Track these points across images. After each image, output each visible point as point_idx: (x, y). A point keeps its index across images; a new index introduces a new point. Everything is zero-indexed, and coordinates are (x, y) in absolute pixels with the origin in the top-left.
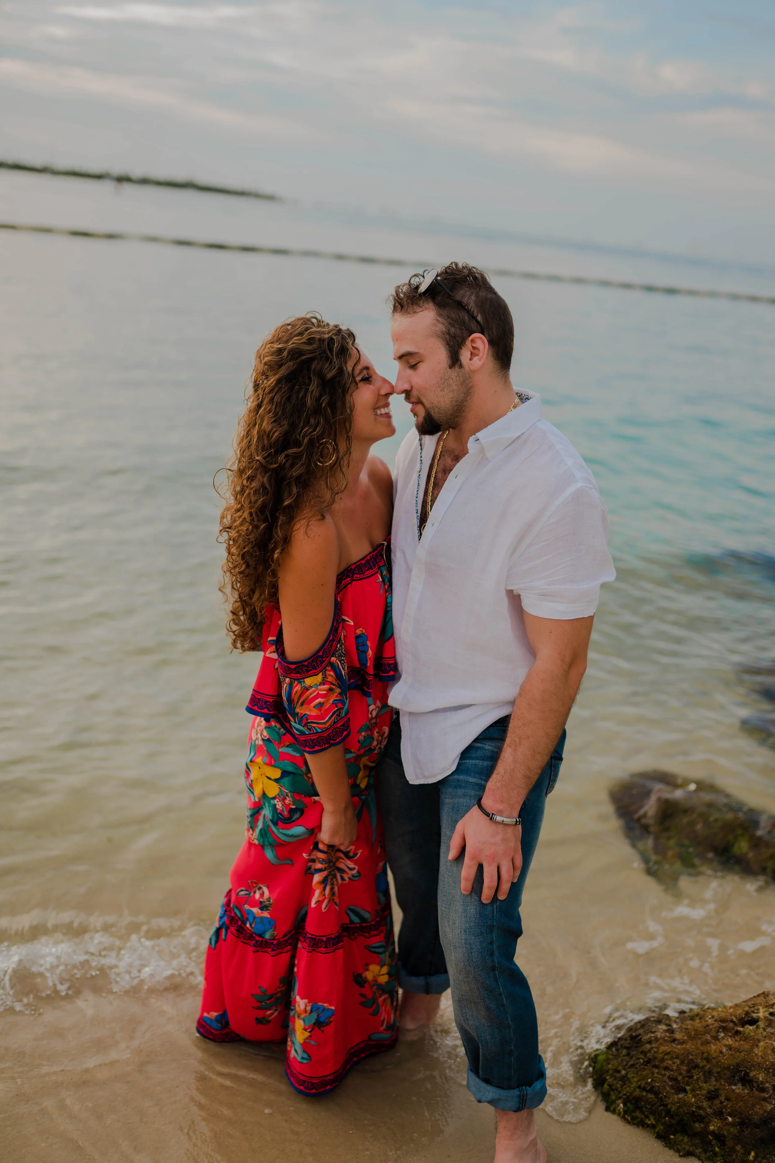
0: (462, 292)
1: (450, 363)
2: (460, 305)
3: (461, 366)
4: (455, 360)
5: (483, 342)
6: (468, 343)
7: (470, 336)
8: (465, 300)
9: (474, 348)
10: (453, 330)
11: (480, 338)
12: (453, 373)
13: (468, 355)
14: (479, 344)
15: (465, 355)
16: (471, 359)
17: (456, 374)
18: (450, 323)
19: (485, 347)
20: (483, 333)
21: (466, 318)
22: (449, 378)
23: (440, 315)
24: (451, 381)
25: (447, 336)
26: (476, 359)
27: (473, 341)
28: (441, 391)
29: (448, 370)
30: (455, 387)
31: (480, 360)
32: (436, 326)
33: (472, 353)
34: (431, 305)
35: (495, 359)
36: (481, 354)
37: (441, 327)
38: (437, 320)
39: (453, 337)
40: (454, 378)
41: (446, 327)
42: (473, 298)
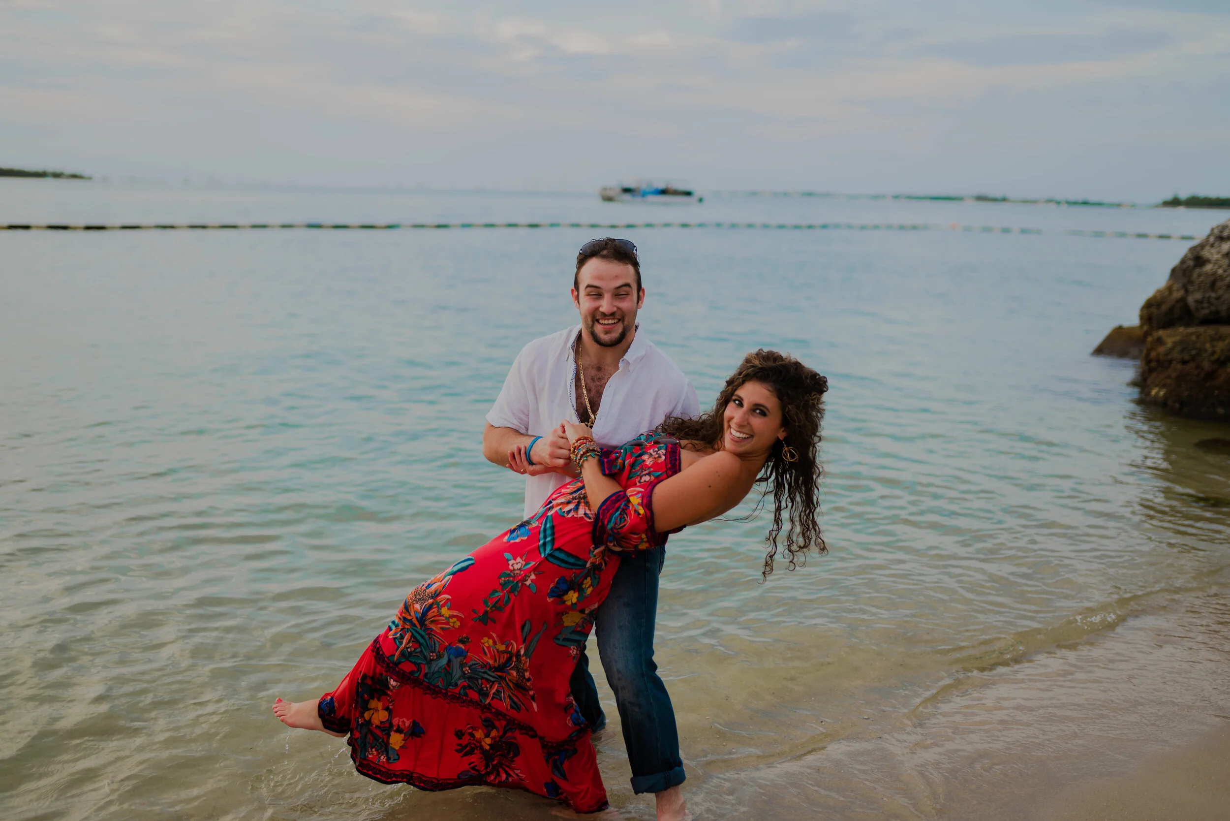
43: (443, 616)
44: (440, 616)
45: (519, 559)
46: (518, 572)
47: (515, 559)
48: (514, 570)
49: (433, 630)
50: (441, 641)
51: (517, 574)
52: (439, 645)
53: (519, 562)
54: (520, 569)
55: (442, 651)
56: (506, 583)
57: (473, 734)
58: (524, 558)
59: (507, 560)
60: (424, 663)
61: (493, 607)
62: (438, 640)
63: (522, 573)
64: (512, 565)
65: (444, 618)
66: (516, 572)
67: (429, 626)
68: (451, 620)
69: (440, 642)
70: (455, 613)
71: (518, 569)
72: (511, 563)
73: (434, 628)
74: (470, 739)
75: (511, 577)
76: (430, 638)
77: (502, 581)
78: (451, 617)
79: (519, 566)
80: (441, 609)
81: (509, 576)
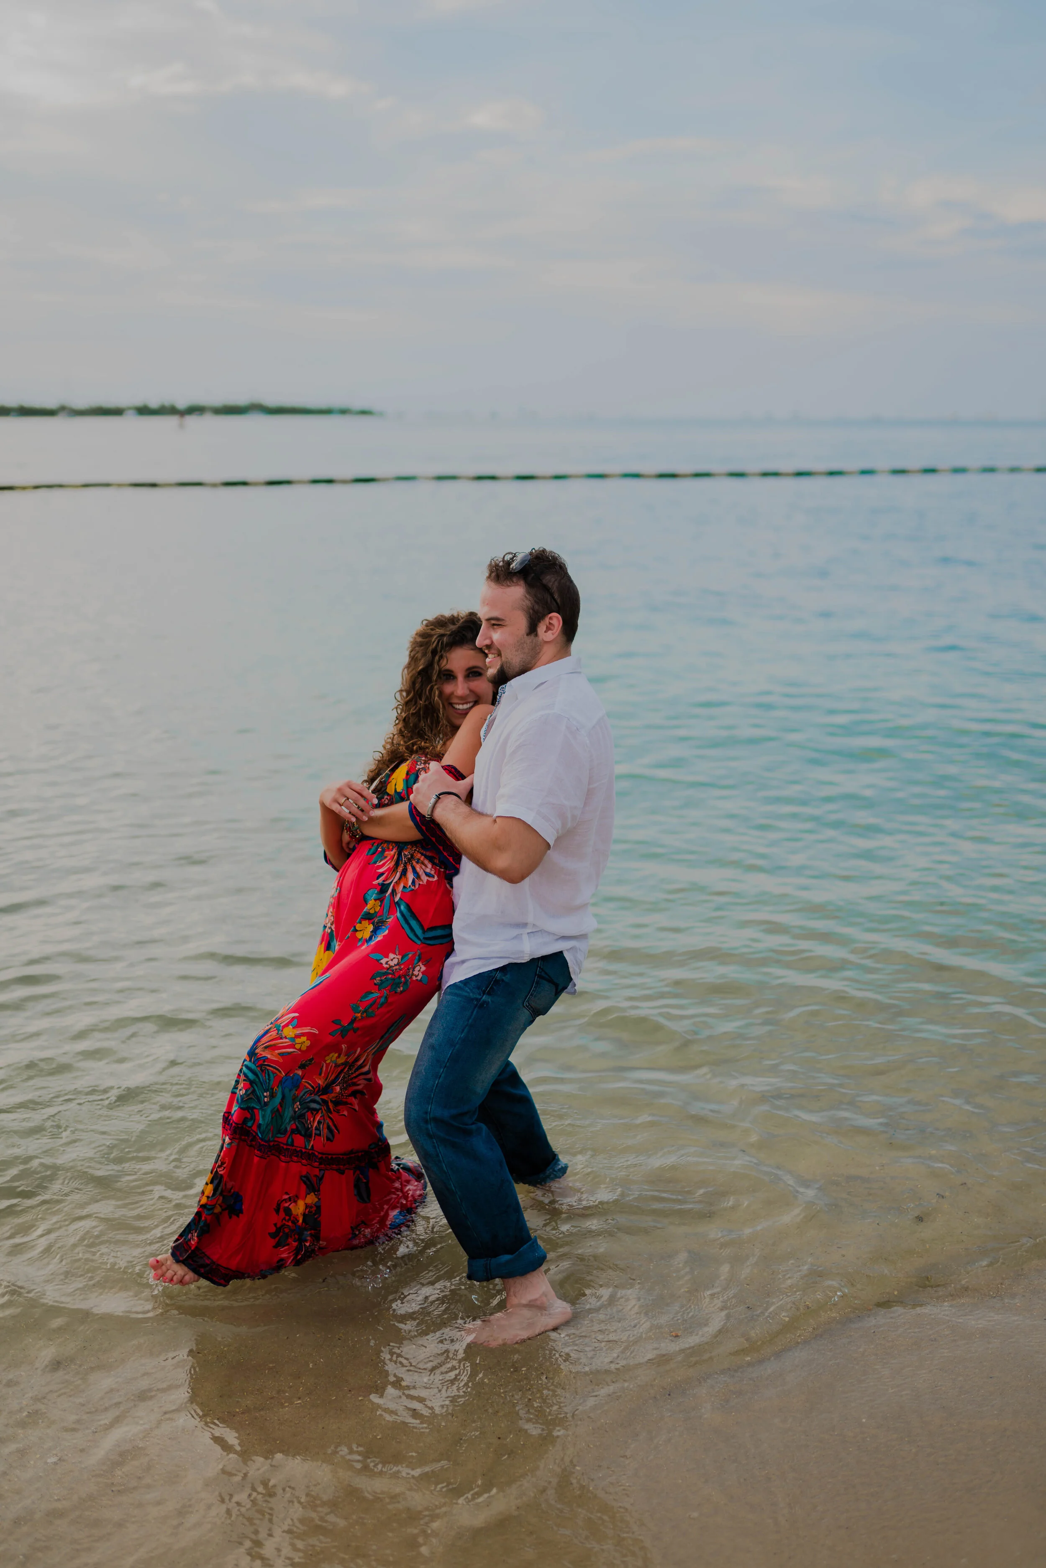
0: (548, 577)
1: (528, 631)
2: (546, 588)
3: (536, 635)
4: (532, 629)
5: (559, 621)
6: (547, 620)
7: (550, 613)
8: (550, 585)
9: (550, 623)
10: (536, 607)
11: (557, 617)
12: (528, 640)
13: (544, 628)
14: (554, 622)
15: (541, 628)
16: (545, 632)
17: (530, 640)
18: (535, 602)
19: (559, 624)
20: (558, 613)
21: (549, 599)
22: (525, 642)
23: (528, 593)
24: (525, 645)
25: (531, 611)
26: (550, 632)
27: (551, 618)
28: (516, 651)
29: (525, 636)
30: (526, 650)
31: (553, 634)
32: (524, 601)
33: (547, 627)
34: (522, 583)
35: (564, 634)
36: (555, 631)
37: (528, 603)
38: (526, 597)
39: (536, 612)
40: (528, 643)
41: (532, 604)
42: (556, 583)
43: (286, 1038)
44: (281, 1038)
45: (391, 956)
46: (397, 967)
47: (387, 957)
48: (391, 967)
49: (268, 1058)
50: (276, 1071)
51: (396, 969)
52: (274, 1077)
53: (394, 958)
54: (398, 964)
55: (276, 1087)
56: (382, 982)
57: (290, 1210)
58: (397, 953)
59: (377, 961)
60: (258, 1107)
61: (364, 1012)
62: (274, 1070)
63: (402, 967)
64: (387, 963)
65: (287, 1040)
66: (395, 968)
67: (261, 1054)
68: (298, 1040)
69: (275, 1073)
70: (306, 1030)
71: (395, 965)
72: (384, 961)
73: (269, 1056)
74: (284, 1219)
75: (390, 974)
76: (262, 1071)
77: (377, 980)
78: (297, 1036)
79: (395, 961)
80: (282, 1030)
81: (386, 974)
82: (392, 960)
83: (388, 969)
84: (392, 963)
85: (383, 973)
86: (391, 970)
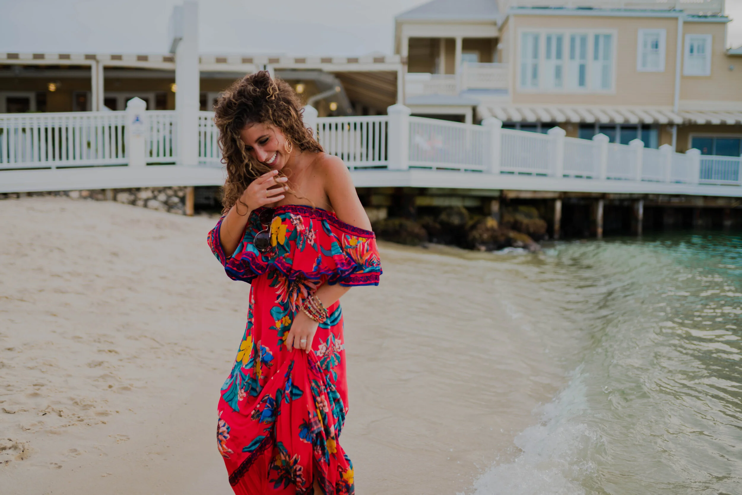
82: (322, 349)
83: (323, 356)
84: (324, 351)
85: (324, 360)
86: (326, 355)
